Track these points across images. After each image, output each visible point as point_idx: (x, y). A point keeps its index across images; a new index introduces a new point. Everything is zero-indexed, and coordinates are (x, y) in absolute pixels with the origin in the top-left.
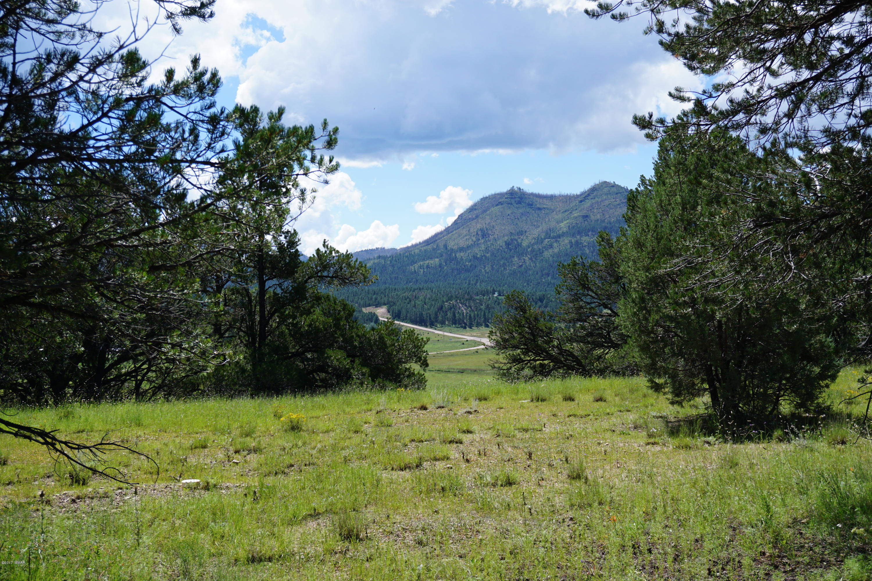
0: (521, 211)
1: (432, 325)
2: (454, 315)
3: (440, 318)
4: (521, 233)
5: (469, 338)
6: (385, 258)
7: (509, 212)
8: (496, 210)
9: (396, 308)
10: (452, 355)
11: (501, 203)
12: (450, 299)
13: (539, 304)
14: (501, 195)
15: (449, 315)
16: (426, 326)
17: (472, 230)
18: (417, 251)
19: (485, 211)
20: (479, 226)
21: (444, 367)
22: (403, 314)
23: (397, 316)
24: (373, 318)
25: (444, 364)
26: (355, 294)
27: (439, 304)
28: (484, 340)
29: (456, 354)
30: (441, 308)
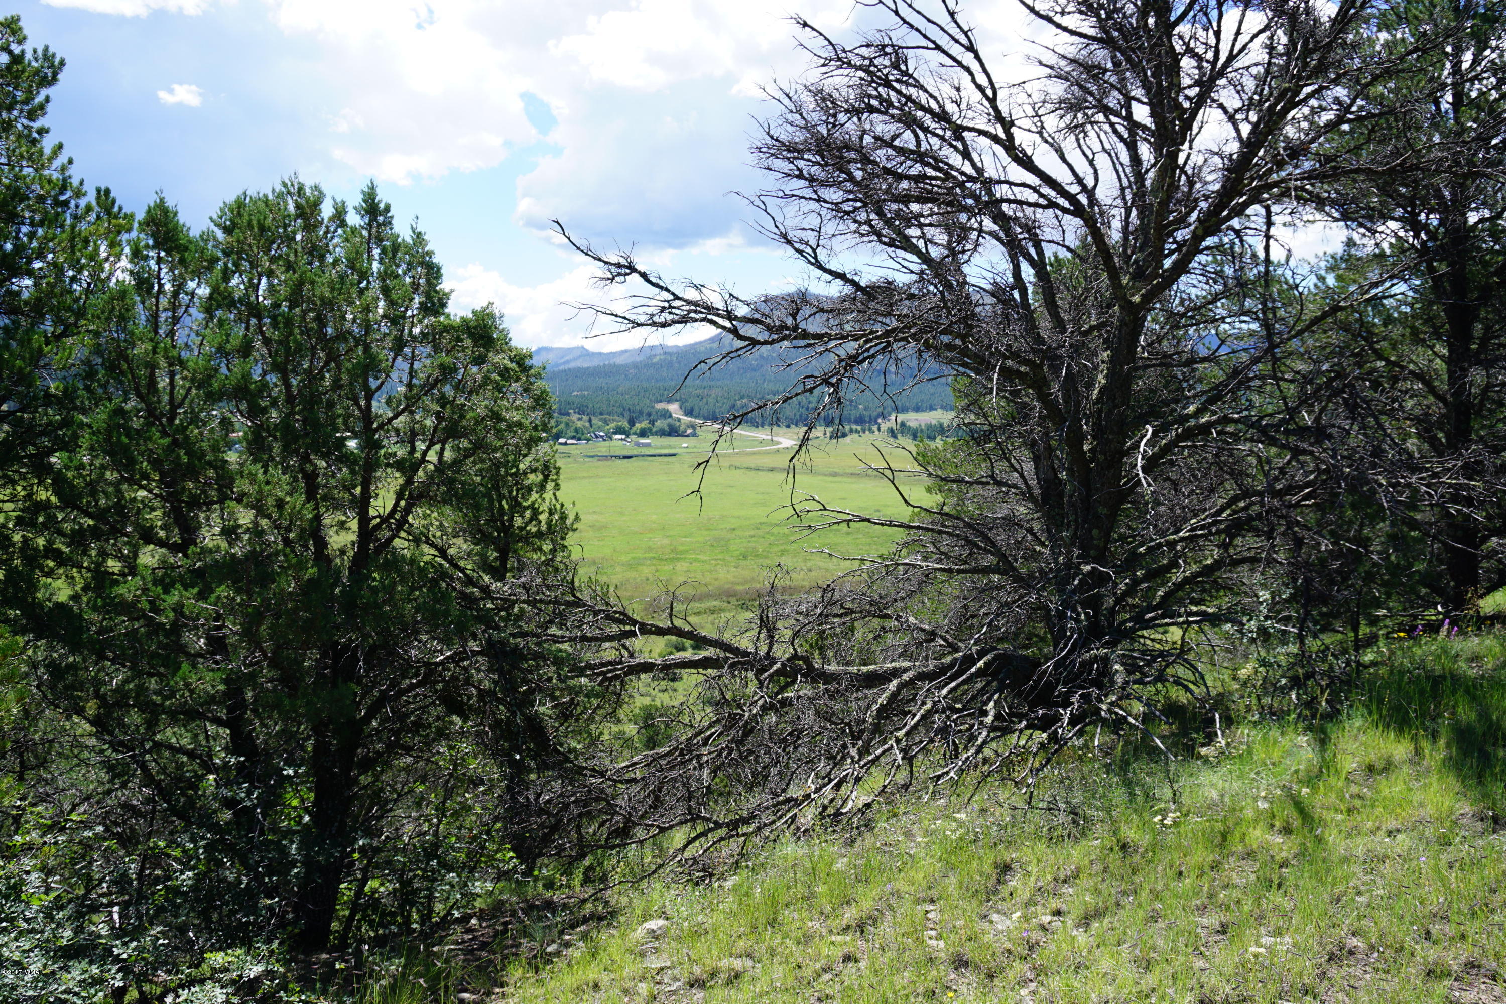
5: (765, 437)
21: (753, 466)
22: (695, 412)
23: (689, 413)
24: (667, 414)
25: (752, 462)
26: (646, 390)
27: (731, 402)
28: (781, 439)
29: (758, 453)
30: (734, 406)
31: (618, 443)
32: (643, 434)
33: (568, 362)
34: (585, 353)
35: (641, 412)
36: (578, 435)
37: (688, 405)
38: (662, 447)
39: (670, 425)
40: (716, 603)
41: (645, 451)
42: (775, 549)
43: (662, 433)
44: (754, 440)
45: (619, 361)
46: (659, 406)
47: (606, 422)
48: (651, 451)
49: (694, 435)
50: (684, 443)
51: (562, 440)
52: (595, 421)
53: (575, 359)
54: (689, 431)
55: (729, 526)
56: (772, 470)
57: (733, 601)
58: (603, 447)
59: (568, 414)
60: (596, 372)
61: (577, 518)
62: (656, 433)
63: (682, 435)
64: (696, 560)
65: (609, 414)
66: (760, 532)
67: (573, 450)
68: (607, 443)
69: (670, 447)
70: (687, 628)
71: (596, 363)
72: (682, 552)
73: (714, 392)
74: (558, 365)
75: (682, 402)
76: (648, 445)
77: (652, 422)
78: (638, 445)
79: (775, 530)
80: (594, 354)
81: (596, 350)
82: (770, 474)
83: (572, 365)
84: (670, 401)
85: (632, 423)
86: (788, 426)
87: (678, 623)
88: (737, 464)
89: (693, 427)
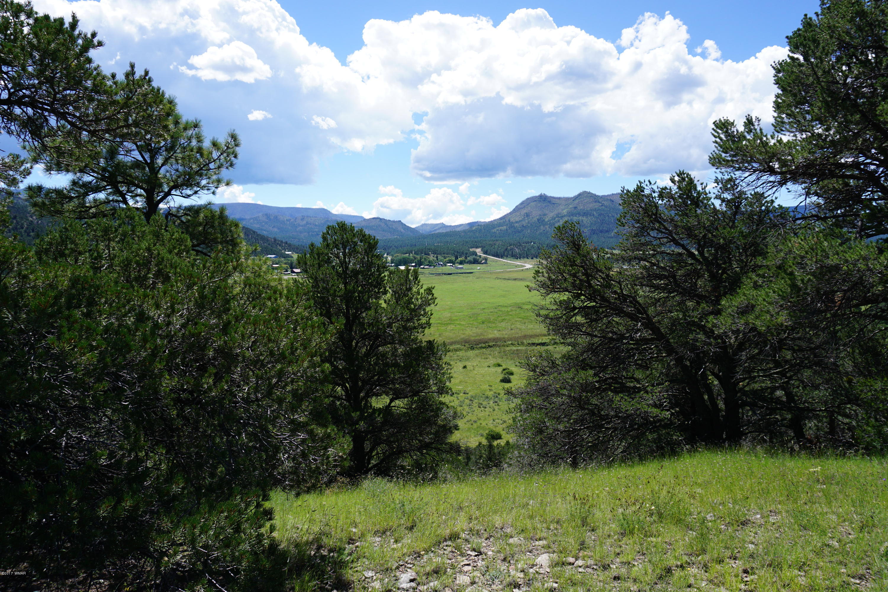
0: (545, 204)
1: (502, 257)
2: (512, 253)
3: (506, 254)
4: (545, 215)
5: (519, 264)
6: (481, 226)
7: (539, 205)
8: (533, 204)
10: (510, 271)
11: (536, 201)
12: (510, 245)
14: (536, 197)
15: (510, 252)
16: (498, 257)
17: (522, 213)
18: (496, 223)
19: (528, 204)
20: (525, 211)
21: (507, 277)
22: (488, 252)
23: (485, 253)
24: (475, 254)
25: (507, 276)
26: (467, 242)
27: (505, 248)
28: (526, 265)
29: (513, 271)
30: (506, 249)
31: (449, 267)
32: (461, 263)
33: (435, 230)
34: (443, 226)
35: (463, 253)
36: (430, 264)
37: (485, 249)
38: (468, 269)
39: (474, 259)
40: (459, 346)
41: (460, 271)
42: (500, 318)
43: (470, 262)
44: (513, 265)
45: (458, 229)
46: (471, 250)
47: (445, 258)
48: (462, 271)
49: (486, 263)
50: (478, 267)
51: (422, 267)
52: (440, 257)
53: (439, 229)
54: (483, 261)
55: (482, 307)
56: (515, 279)
57: (467, 345)
58: (440, 269)
59: (429, 255)
60: (446, 235)
62: (467, 263)
63: (480, 263)
64: (459, 324)
65: (447, 254)
66: (496, 310)
67: (426, 271)
68: (444, 267)
69: (472, 269)
71: (448, 230)
72: (454, 320)
73: (498, 243)
74: (431, 232)
75: (483, 248)
76: (462, 268)
77: (466, 258)
78: (457, 268)
79: (503, 309)
80: (447, 226)
81: (449, 224)
82: (514, 282)
83: (438, 231)
84: (477, 247)
85: (457, 258)
86: (532, 258)
88: (500, 277)
89: (486, 259)
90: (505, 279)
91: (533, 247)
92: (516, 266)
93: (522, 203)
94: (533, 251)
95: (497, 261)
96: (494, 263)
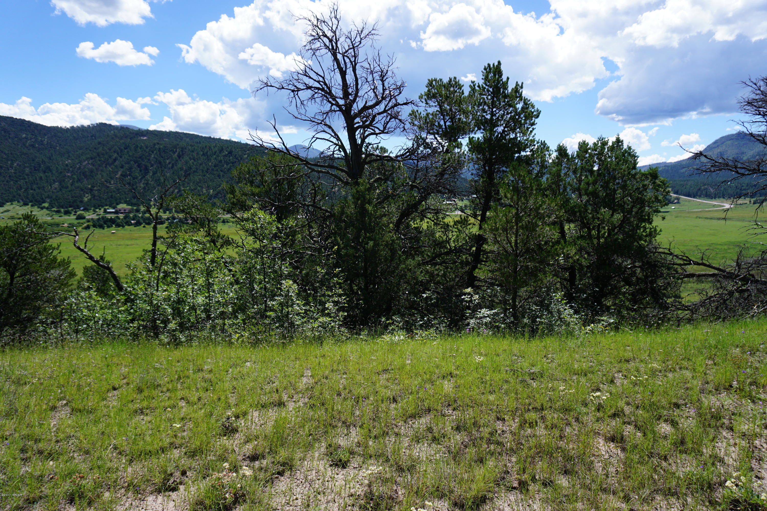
0: (743, 142)
1: (694, 197)
2: (707, 192)
3: (699, 194)
4: (743, 153)
5: (716, 203)
6: (668, 166)
7: (736, 143)
8: (729, 142)
9: (676, 189)
10: (710, 211)
11: (732, 139)
12: (705, 185)
13: (754, 187)
14: (733, 135)
15: (704, 192)
16: (691, 197)
17: (715, 153)
18: (684, 163)
19: (723, 143)
20: (719, 151)
21: (709, 217)
22: (680, 192)
23: (678, 193)
25: (708, 215)
27: (697, 187)
28: (725, 204)
29: (712, 211)
30: (700, 189)
44: (710, 204)
49: (678, 203)
50: (673, 206)
54: (676, 201)
55: (695, 244)
56: (719, 219)
61: (661, 231)
63: (672, 203)
66: (711, 248)
69: (665, 208)
70: (708, 264)
73: (689, 183)
75: (673, 188)
79: (720, 247)
82: (717, 221)
86: (730, 198)
87: (704, 262)
88: (701, 216)
89: (678, 199)
90: (707, 218)
91: (730, 186)
92: (714, 206)
93: (716, 142)
94: (730, 191)
95: (689, 201)
96: (687, 203)
